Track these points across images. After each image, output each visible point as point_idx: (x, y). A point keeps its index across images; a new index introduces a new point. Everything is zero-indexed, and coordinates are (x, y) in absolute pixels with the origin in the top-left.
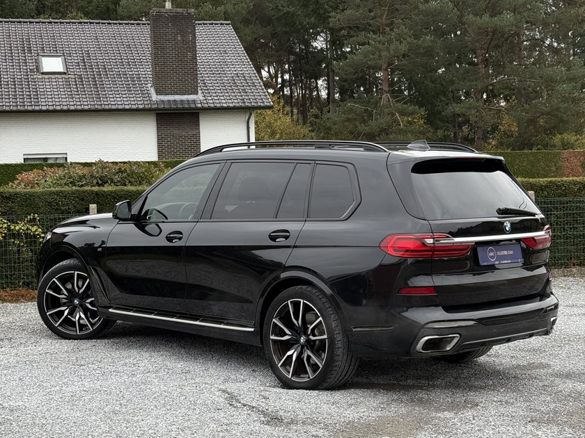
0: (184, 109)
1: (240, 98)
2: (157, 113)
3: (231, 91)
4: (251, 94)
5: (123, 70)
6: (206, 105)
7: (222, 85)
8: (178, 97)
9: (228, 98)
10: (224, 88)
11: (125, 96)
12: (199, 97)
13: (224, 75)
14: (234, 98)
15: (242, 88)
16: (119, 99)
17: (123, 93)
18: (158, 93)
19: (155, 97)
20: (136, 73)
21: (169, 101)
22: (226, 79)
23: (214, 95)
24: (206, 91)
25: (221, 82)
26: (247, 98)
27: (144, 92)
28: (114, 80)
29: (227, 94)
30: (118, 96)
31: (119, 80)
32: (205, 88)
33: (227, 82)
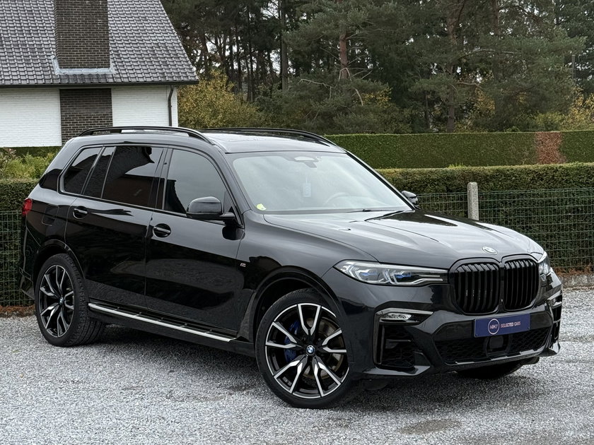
0: (92, 84)
1: (160, 71)
2: (61, 90)
3: (150, 64)
4: (173, 67)
5: (21, 39)
6: (119, 80)
7: (140, 56)
8: (85, 71)
9: (145, 71)
10: (141, 60)
11: (22, 70)
12: (112, 70)
13: (142, 46)
14: (153, 71)
15: (163, 60)
16: (15, 74)
17: (20, 66)
18: (62, 66)
19: (58, 71)
20: (38, 43)
21: (75, 75)
22: (144, 49)
23: (129, 68)
24: (120, 64)
25: (138, 53)
26: (168, 71)
27: (45, 65)
28: (10, 51)
29: (144, 68)
30: (14, 70)
31: (17, 51)
32: (118, 60)
33: (145, 53)
